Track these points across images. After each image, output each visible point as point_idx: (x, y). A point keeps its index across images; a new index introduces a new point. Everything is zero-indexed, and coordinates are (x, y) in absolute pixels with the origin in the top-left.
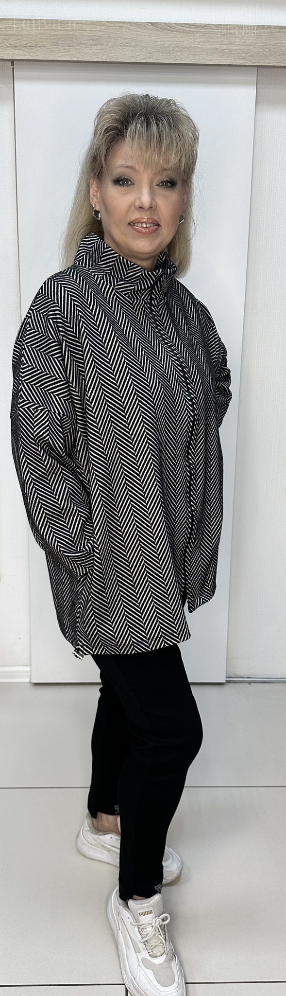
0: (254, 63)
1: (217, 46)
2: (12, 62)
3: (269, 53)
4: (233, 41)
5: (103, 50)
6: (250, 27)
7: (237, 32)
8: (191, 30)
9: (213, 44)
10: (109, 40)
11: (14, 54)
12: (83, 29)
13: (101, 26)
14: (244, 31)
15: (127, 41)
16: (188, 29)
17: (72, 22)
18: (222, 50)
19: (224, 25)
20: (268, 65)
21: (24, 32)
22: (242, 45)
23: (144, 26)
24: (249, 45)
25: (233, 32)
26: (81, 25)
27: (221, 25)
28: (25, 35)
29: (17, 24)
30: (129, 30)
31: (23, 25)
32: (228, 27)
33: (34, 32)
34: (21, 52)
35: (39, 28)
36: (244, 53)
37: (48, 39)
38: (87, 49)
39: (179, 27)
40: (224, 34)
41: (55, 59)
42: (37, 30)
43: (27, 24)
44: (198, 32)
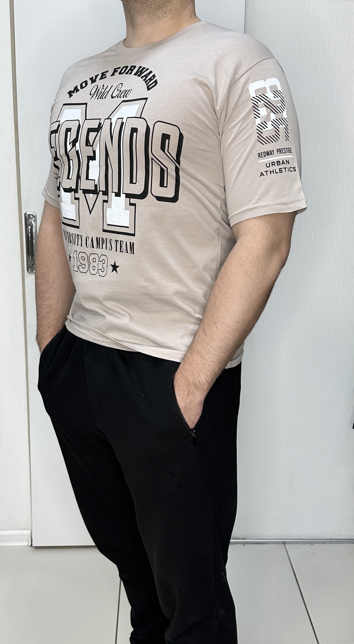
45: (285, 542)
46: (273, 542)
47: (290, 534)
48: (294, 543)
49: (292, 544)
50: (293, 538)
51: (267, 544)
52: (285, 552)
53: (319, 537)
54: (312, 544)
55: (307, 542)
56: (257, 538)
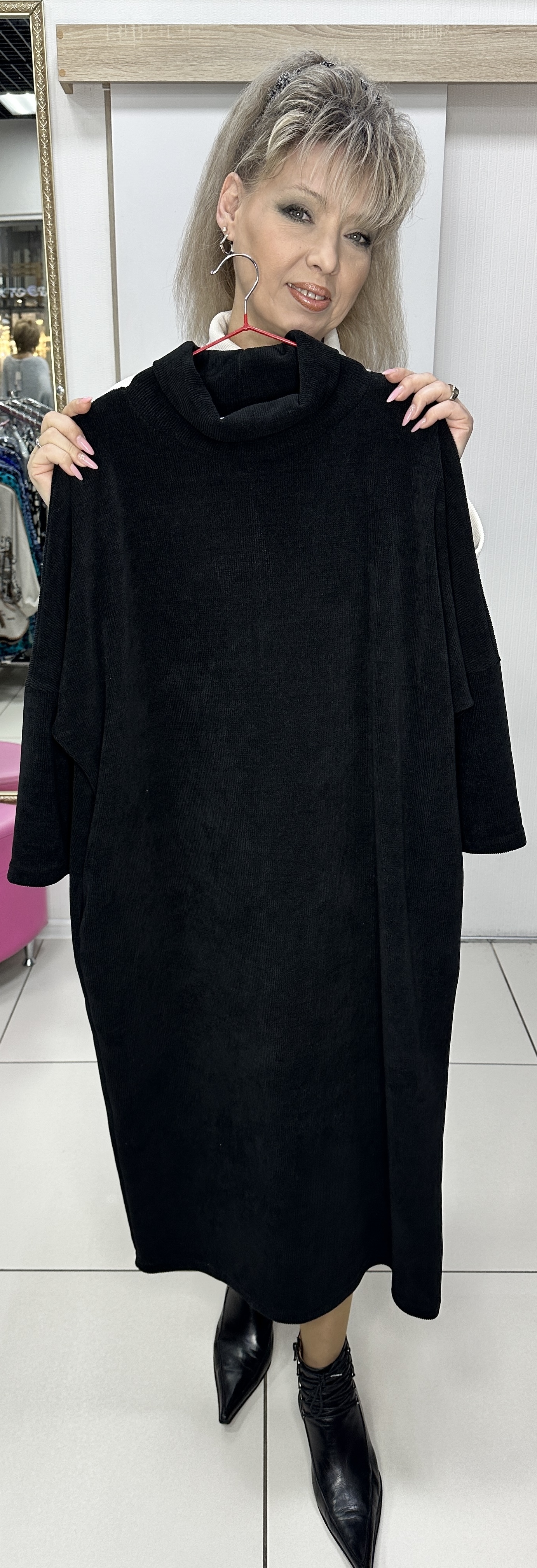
0: (439, 78)
1: (387, 57)
2: (107, 85)
3: (459, 65)
4: (409, 48)
5: (229, 66)
6: (433, 28)
7: (414, 35)
8: (351, 34)
9: (381, 54)
10: (238, 51)
11: (106, 74)
12: (201, 37)
13: (226, 31)
14: (424, 34)
15: (261, 52)
16: (346, 33)
17: (187, 27)
18: (395, 61)
19: (397, 26)
20: (459, 81)
21: (120, 43)
22: (422, 54)
23: (286, 30)
24: (432, 54)
25: (409, 35)
26: (198, 31)
27: (392, 26)
28: (121, 47)
29: (111, 32)
30: (265, 36)
31: (119, 33)
32: (403, 28)
33: (133, 43)
34: (117, 72)
35: (141, 37)
36: (425, 65)
37: (152, 52)
38: (207, 64)
39: (334, 31)
40: (396, 39)
41: (162, 80)
42: (138, 39)
43: (124, 31)
44: (360, 36)
45: (491, 940)
52: (494, 953)
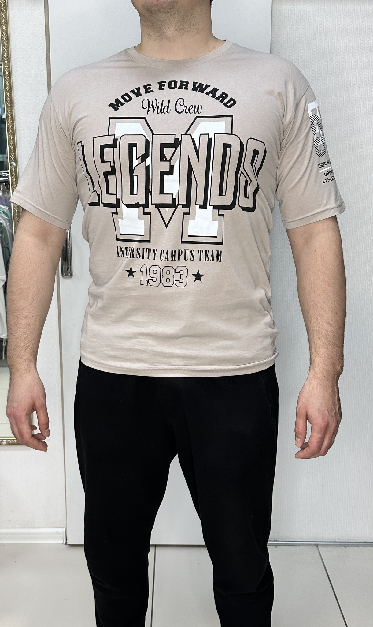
45: (318, 544)
46: (305, 544)
47: (323, 537)
48: (327, 546)
49: (325, 547)
50: (326, 541)
51: (299, 546)
52: (318, 554)
53: (353, 540)
54: (345, 547)
55: (340, 544)
56: (289, 540)
